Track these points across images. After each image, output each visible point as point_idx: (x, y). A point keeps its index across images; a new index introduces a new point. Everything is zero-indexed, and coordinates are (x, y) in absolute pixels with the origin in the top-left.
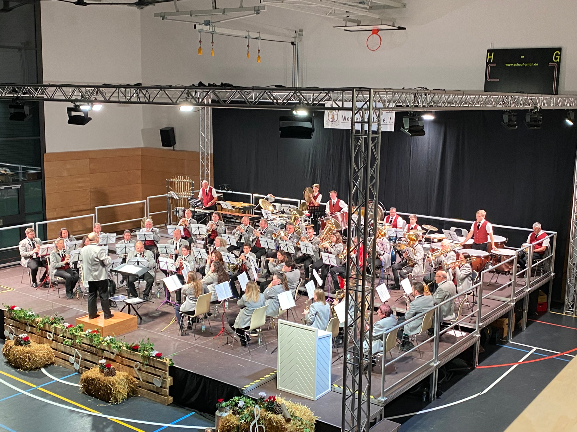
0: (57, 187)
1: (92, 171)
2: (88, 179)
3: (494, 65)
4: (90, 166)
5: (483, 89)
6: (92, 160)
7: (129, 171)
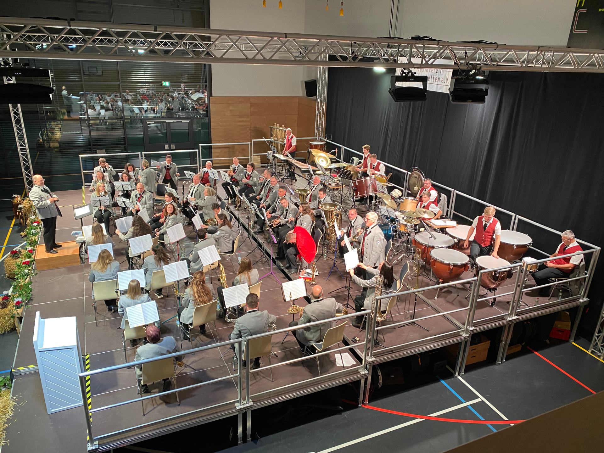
0: (221, 124)
1: (252, 114)
2: (248, 119)
3: (584, 11)
4: (250, 109)
5: (566, 44)
6: (252, 105)
7: (286, 116)
